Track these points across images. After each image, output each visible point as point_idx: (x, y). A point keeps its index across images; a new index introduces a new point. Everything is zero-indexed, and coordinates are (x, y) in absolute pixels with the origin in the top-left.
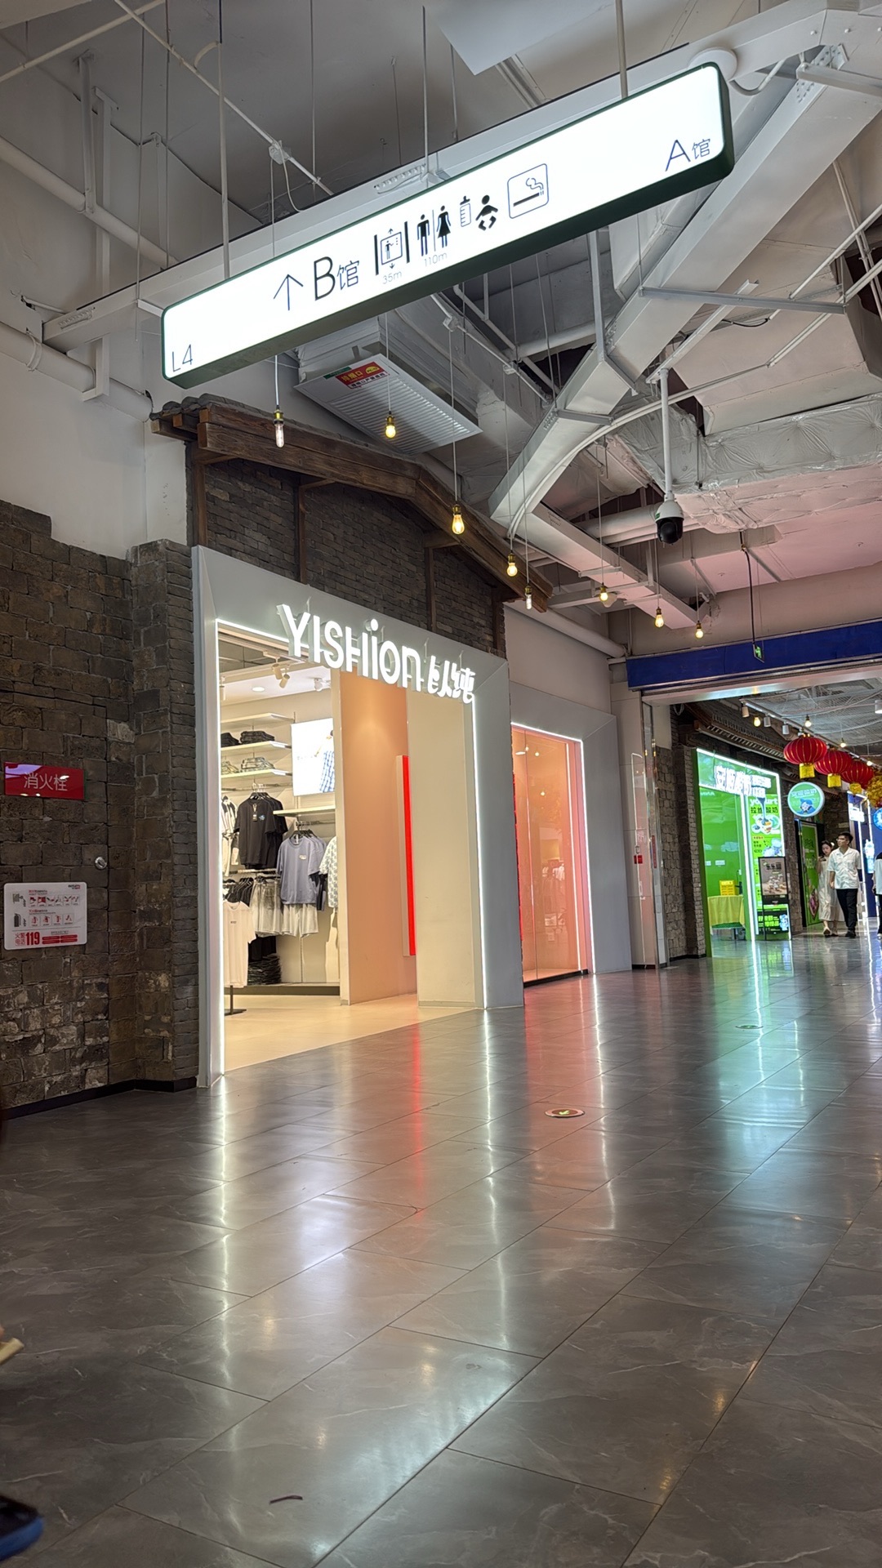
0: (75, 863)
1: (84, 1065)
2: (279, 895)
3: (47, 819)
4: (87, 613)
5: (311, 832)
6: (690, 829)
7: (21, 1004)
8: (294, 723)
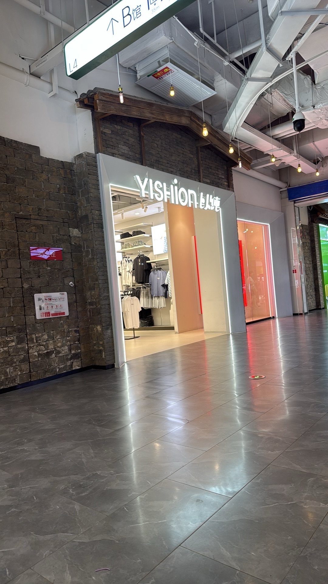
0: (62, 285)
1: (72, 361)
2: (150, 293)
3: (49, 268)
4: (58, 185)
5: (161, 269)
6: (317, 258)
7: (45, 339)
8: (152, 226)
